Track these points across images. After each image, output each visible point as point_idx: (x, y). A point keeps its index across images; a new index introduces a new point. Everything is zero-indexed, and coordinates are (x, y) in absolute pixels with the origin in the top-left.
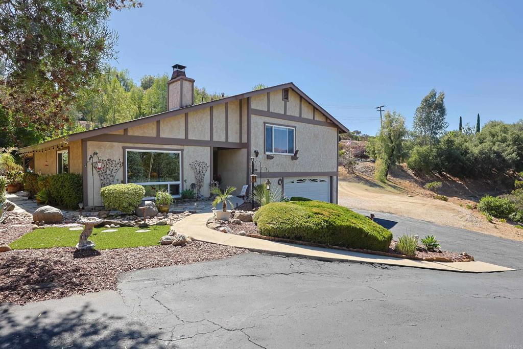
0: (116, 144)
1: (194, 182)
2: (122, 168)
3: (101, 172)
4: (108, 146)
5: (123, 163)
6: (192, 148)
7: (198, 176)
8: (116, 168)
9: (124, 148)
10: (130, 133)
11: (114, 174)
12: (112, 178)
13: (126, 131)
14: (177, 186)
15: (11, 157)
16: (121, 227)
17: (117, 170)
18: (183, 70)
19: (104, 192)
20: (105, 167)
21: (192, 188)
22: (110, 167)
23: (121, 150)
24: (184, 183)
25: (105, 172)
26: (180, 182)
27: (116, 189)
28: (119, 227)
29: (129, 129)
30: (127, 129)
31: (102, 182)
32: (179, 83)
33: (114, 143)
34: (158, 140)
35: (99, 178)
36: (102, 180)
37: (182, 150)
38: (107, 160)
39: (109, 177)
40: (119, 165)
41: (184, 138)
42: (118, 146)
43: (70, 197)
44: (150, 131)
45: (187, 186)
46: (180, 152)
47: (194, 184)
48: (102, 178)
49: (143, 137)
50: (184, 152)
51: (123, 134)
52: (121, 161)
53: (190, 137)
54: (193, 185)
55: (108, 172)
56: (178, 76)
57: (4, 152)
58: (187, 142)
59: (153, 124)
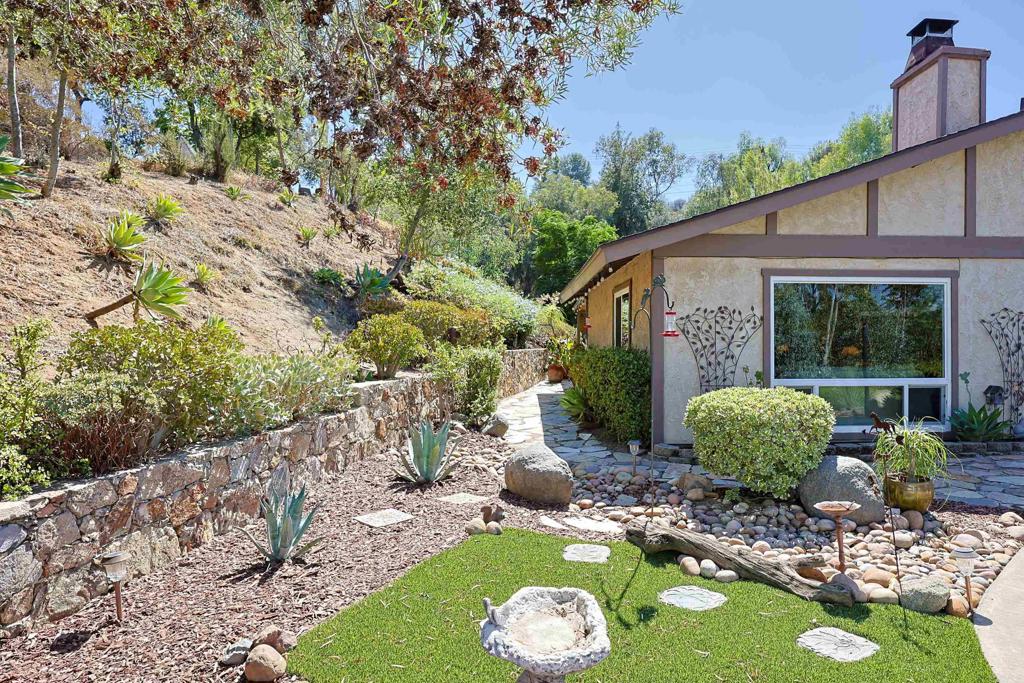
0: (742, 263)
1: (997, 380)
2: (760, 333)
3: (699, 345)
4: (720, 267)
5: (762, 319)
6: (988, 266)
7: (1013, 359)
8: (743, 333)
9: (765, 274)
10: (783, 229)
11: (736, 351)
12: (729, 362)
13: (771, 219)
14: (935, 394)
15: (558, 313)
16: (741, 578)
17: (746, 340)
18: (946, 34)
19: (695, 412)
20: (712, 331)
21: (991, 401)
22: (726, 331)
23: (759, 281)
24: (961, 383)
25: (712, 346)
26: (944, 382)
27: (731, 409)
28: (731, 580)
29: (780, 213)
30: (775, 213)
31: (702, 373)
32: (935, 70)
33: (737, 261)
34: (872, 244)
35: (694, 362)
36: (702, 368)
37: (954, 275)
38: (716, 309)
39: (721, 358)
40: (751, 325)
41: (963, 234)
42: (748, 269)
43: (622, 412)
44: (844, 217)
45: (971, 396)
46: (946, 282)
47: (997, 389)
48: (703, 362)
49: (822, 236)
50: (962, 282)
51: (762, 230)
52: (758, 312)
53: (983, 230)
54: (994, 393)
55: (720, 345)
56: (928, 53)
57: (548, 302)
58: (970, 245)
59: (856, 195)
